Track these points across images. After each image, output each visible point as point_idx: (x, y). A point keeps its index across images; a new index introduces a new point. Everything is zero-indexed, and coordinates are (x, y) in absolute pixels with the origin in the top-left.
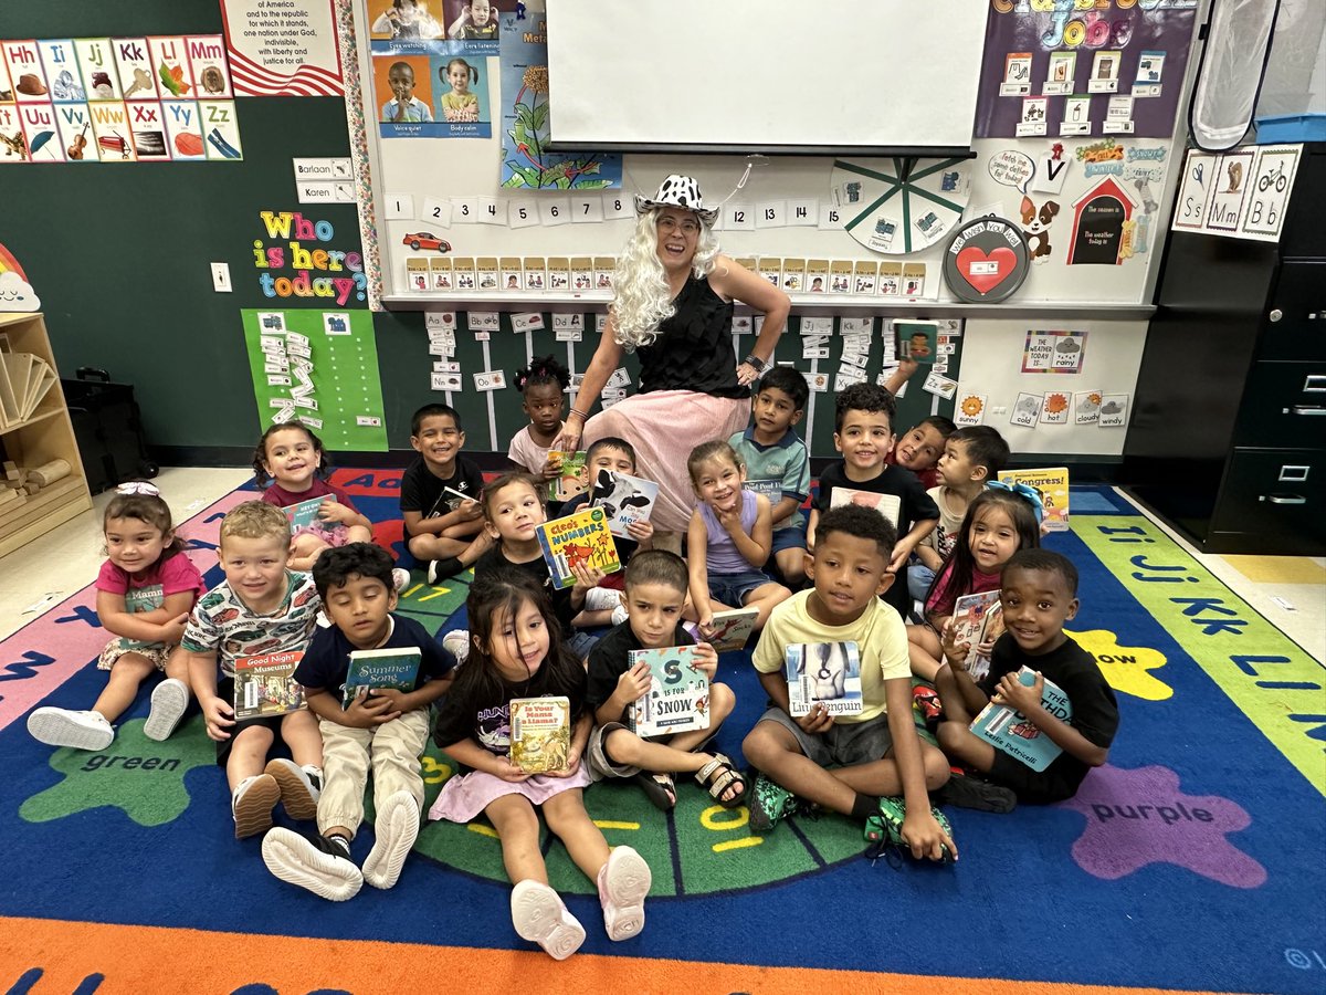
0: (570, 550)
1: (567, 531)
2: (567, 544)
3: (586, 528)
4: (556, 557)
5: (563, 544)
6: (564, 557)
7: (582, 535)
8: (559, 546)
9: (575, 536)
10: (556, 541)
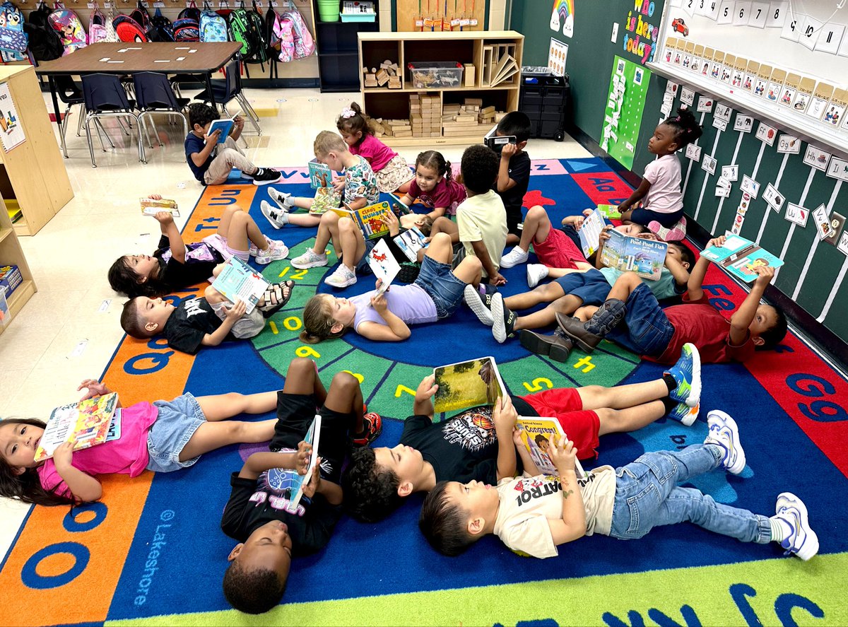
0: (372, 222)
1: (370, 213)
2: (371, 219)
3: (380, 211)
4: (365, 225)
5: (368, 219)
6: (369, 225)
7: (378, 215)
8: (366, 220)
9: (374, 215)
10: (365, 217)
